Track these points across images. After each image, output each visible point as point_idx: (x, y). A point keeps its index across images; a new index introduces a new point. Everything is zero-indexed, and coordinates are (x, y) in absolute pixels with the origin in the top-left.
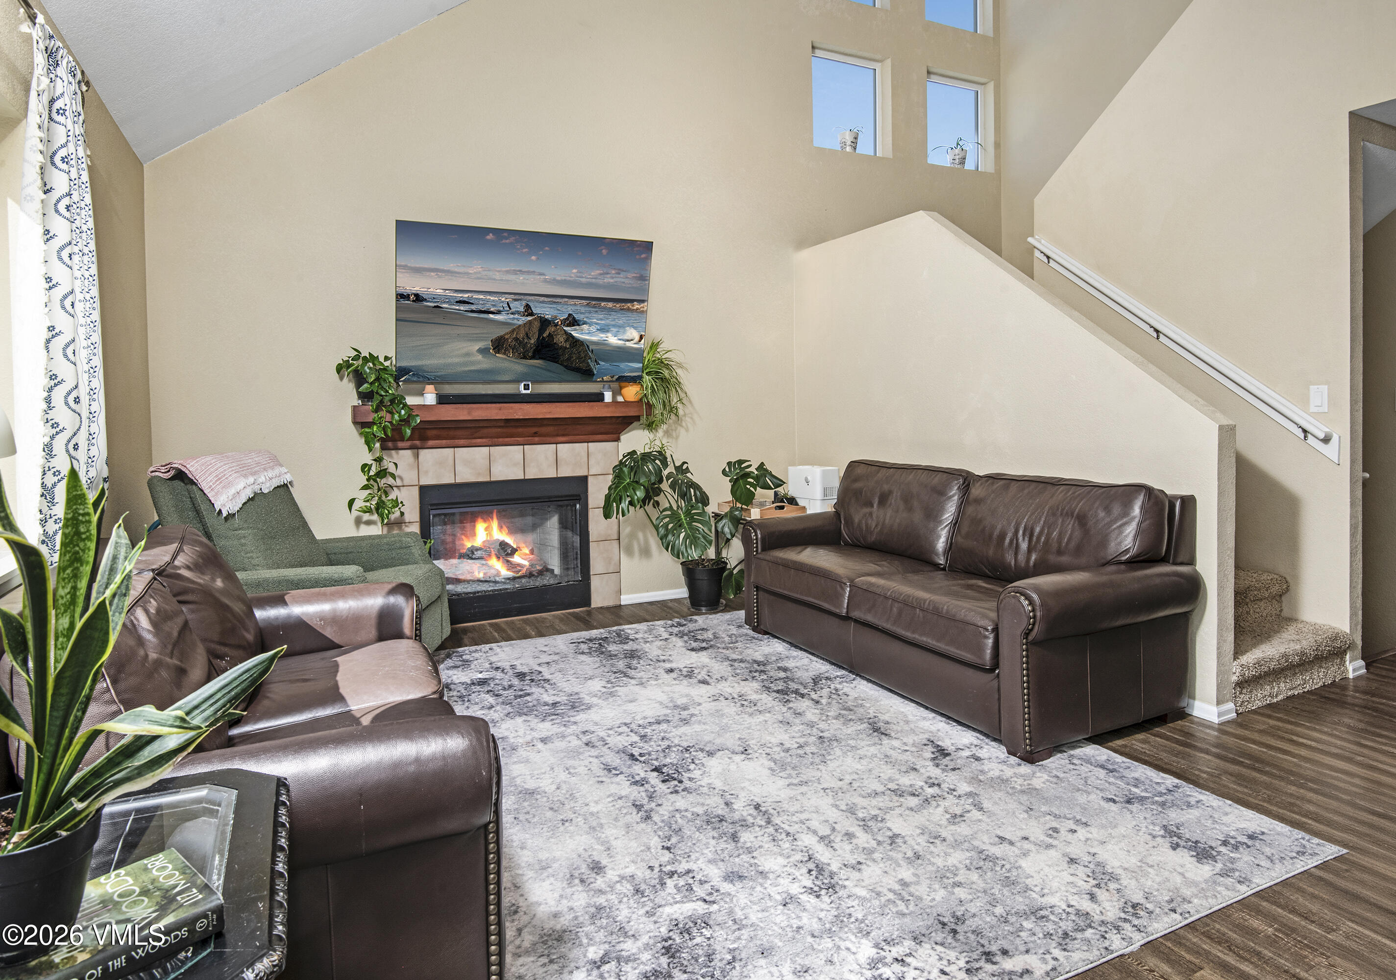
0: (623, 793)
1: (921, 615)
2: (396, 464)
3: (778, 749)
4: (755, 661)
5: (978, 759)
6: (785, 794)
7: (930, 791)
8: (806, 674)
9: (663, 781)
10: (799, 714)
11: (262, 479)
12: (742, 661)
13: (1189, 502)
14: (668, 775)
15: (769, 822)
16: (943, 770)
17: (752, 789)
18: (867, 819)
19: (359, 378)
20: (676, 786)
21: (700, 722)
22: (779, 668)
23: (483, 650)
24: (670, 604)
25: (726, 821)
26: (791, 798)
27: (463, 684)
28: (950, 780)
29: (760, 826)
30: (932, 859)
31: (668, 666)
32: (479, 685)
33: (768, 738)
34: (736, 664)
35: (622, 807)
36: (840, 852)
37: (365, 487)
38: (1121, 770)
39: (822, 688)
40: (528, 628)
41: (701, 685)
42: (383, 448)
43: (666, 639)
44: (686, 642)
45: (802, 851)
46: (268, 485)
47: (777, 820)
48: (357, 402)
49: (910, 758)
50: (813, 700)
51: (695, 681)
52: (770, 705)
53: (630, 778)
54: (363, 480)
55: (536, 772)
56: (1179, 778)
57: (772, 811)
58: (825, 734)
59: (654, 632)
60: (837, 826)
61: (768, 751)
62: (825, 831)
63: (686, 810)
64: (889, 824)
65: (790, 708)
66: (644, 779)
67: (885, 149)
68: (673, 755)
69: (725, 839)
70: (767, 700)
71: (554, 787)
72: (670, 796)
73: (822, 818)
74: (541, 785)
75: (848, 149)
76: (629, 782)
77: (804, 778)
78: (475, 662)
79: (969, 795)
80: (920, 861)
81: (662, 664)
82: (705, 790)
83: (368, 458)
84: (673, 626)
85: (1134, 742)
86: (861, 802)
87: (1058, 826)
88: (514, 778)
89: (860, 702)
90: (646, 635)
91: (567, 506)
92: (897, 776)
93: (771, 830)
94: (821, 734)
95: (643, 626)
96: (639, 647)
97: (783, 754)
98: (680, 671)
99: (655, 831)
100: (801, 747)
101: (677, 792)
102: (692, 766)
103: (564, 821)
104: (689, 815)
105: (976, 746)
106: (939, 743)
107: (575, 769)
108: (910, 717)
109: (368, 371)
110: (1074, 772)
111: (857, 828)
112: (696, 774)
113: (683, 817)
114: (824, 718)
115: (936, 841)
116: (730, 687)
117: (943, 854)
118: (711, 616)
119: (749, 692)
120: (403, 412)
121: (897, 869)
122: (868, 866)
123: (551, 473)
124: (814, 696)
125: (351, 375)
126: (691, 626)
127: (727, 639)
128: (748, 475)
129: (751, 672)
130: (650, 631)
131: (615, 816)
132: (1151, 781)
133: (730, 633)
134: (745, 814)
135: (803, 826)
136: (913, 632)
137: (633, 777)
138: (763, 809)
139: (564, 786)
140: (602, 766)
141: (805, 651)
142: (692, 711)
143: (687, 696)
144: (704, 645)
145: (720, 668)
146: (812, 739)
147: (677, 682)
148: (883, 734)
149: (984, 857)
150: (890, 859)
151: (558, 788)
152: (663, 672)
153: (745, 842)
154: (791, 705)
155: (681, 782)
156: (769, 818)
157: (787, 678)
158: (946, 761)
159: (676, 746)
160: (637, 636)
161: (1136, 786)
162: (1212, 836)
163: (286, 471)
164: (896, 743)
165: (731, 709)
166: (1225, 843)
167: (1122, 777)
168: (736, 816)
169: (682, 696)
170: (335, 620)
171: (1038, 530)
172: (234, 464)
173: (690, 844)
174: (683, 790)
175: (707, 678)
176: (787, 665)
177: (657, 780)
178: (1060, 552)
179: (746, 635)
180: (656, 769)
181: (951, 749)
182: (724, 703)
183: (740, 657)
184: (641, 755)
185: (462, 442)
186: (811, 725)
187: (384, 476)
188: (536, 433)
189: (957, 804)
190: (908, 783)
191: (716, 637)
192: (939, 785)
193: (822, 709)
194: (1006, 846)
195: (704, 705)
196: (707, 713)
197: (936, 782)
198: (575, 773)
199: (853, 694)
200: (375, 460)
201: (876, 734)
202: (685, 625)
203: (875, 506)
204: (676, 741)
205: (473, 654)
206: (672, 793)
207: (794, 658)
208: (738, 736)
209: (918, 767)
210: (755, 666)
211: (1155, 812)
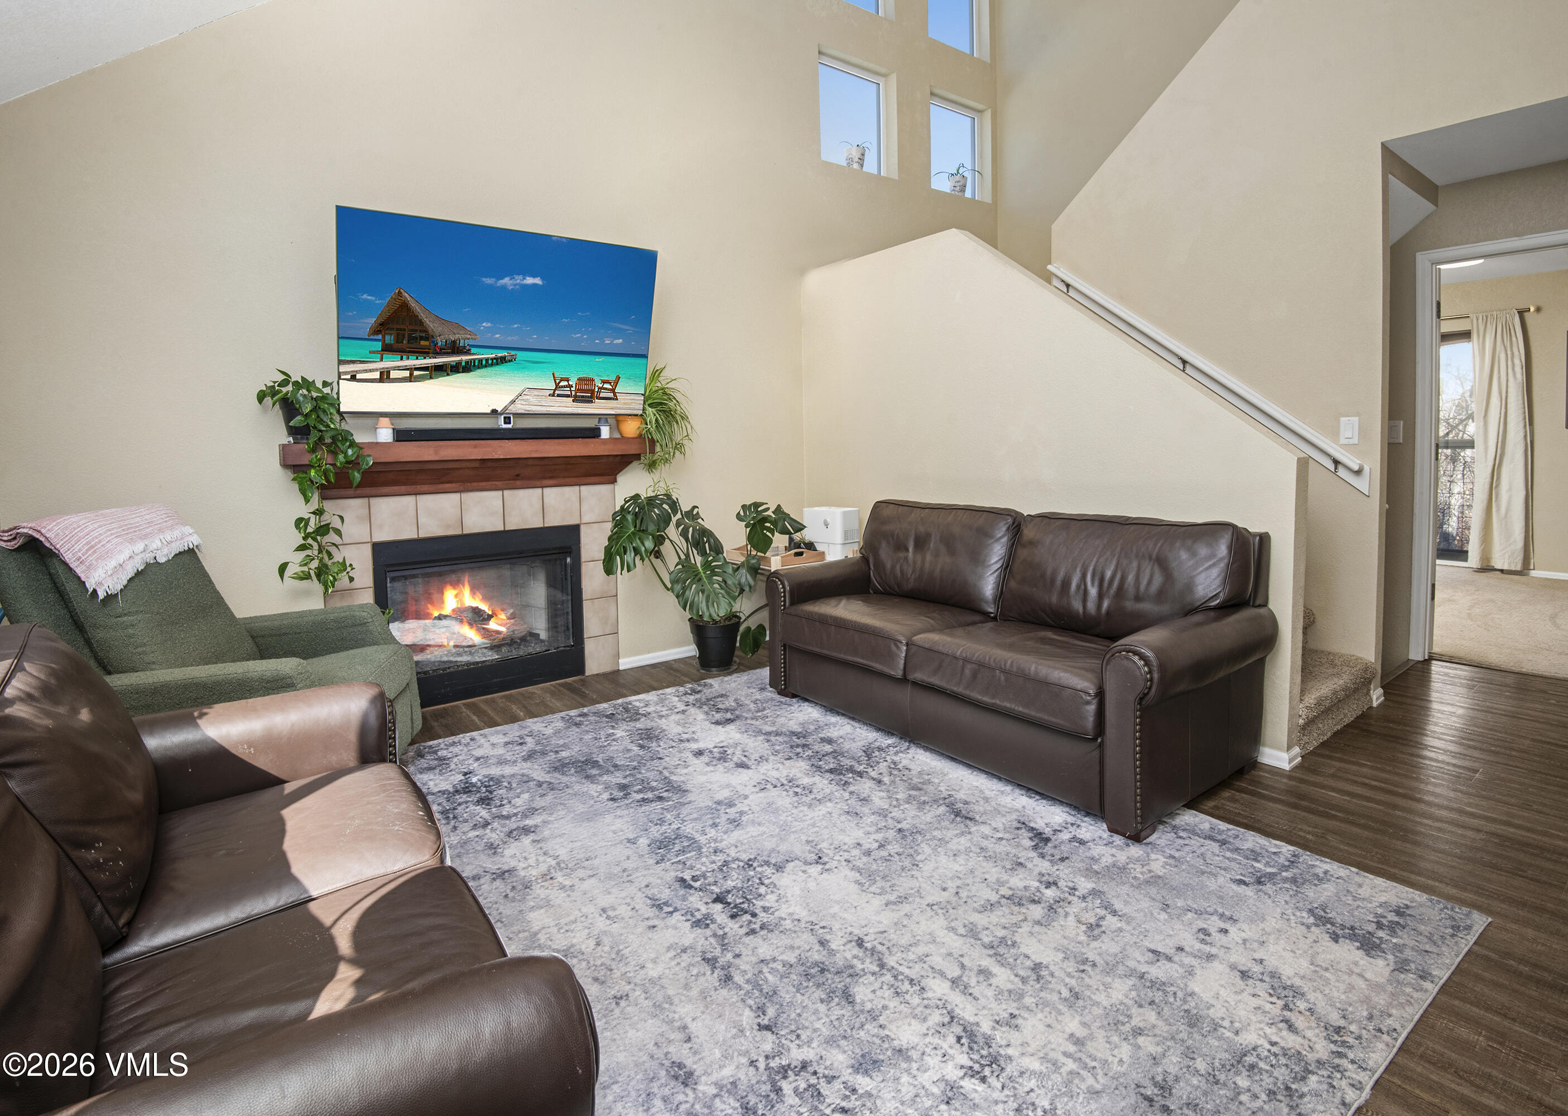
0: (687, 942)
1: (1003, 678)
2: (342, 518)
3: (856, 852)
4: (793, 733)
5: (1082, 842)
6: (887, 918)
7: (1050, 893)
8: (854, 745)
9: (733, 917)
10: (865, 800)
11: (156, 544)
12: (777, 734)
13: (1264, 539)
14: (736, 906)
15: (882, 966)
16: (1051, 861)
17: (845, 915)
18: (995, 944)
19: (289, 408)
20: (750, 922)
21: (753, 822)
22: (823, 740)
23: (463, 741)
24: (676, 666)
25: (828, 970)
26: (896, 924)
27: (443, 792)
28: (1064, 873)
29: (874, 974)
30: (1093, 997)
31: (694, 746)
32: (465, 793)
33: (841, 837)
34: (773, 738)
35: (690, 965)
36: (983, 1001)
37: (302, 548)
38: (1231, 840)
39: (878, 763)
40: (514, 707)
41: (740, 769)
42: (323, 498)
43: (683, 712)
44: (707, 713)
45: (937, 1007)
46: (166, 551)
47: (891, 961)
48: (288, 439)
49: (1009, 848)
50: (874, 779)
51: (730, 765)
52: (828, 791)
53: (689, 917)
54: (297, 538)
55: (563, 921)
56: (1292, 845)
57: (879, 948)
58: (904, 825)
59: (667, 702)
60: (966, 961)
61: (846, 856)
62: (955, 972)
63: (774, 960)
64: (1024, 949)
65: (851, 793)
66: (707, 916)
67: (890, 169)
68: (734, 874)
69: (836, 1000)
70: (822, 784)
71: (592, 943)
72: (747, 940)
73: (943, 951)
74: (574, 941)
75: (856, 166)
76: (689, 924)
77: (901, 891)
78: (455, 760)
79: (1095, 893)
80: (1081, 1003)
81: (686, 744)
82: (788, 924)
83: (303, 510)
84: (686, 694)
85: (1222, 801)
86: (981, 920)
87: (1205, 926)
88: (536, 934)
89: (926, 777)
90: (659, 708)
91: (556, 560)
92: (1005, 877)
93: (888, 978)
94: (900, 826)
95: (651, 696)
96: (654, 724)
97: (865, 859)
98: (711, 752)
99: (743, 1001)
100: (881, 846)
101: (753, 932)
102: (762, 890)
103: (618, 999)
104: (778, 966)
105: (1072, 825)
106: (1032, 825)
107: (615, 910)
108: (988, 793)
109: (301, 399)
110: (1187, 849)
111: (989, 959)
112: (770, 900)
113: (773, 971)
114: (895, 803)
115: (1086, 967)
116: (776, 770)
117: (1102, 988)
118: (726, 679)
119: (799, 775)
120: (350, 452)
121: (1060, 1018)
122: (1025, 1019)
123: (537, 523)
124: (874, 774)
125: (277, 406)
126: (707, 692)
127: (752, 706)
128: (765, 519)
129: (792, 747)
130: (661, 701)
131: (683, 981)
132: (1267, 851)
133: (754, 698)
134: (849, 956)
135: (926, 966)
136: (993, 697)
137: (692, 915)
138: (869, 945)
139: (606, 940)
140: (649, 901)
141: (843, 715)
142: (740, 807)
143: (728, 786)
144: (729, 716)
145: (756, 746)
146: (891, 834)
147: (711, 768)
148: (967, 818)
149: (1148, 984)
150: (1046, 1004)
151: (598, 944)
152: (690, 755)
153: (863, 1003)
154: (851, 788)
155: (754, 915)
156: (879, 959)
157: (835, 751)
158: (1048, 849)
159: (734, 860)
160: (649, 710)
161: (1256, 860)
162: (1364, 919)
163: (191, 531)
164: (986, 830)
165: (783, 800)
166: (1380, 926)
167: (1237, 850)
168: (839, 961)
169: (723, 787)
170: (270, 742)
171: (1108, 574)
172: (114, 526)
173: (793, 1016)
174: (762, 928)
175: (744, 759)
176: (829, 734)
177: (724, 916)
178: (1138, 598)
179: (772, 699)
180: (719, 899)
181: (1048, 831)
182: (774, 793)
183: (774, 729)
184: (695, 879)
185: (425, 488)
186: (883, 814)
187: (327, 532)
188: (518, 475)
189: (1086, 909)
190: (1021, 885)
191: (740, 705)
192: (1055, 884)
193: (888, 791)
194: (1163, 963)
195: (751, 797)
196: (758, 808)
197: (1051, 880)
198: (616, 916)
199: (915, 768)
200: (314, 513)
201: (958, 819)
202: (700, 692)
203: (911, 549)
204: (733, 852)
205: (451, 749)
206: (747, 934)
207: (835, 725)
208: (804, 838)
209: (1022, 860)
210: (794, 738)
211: (1291, 893)
